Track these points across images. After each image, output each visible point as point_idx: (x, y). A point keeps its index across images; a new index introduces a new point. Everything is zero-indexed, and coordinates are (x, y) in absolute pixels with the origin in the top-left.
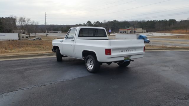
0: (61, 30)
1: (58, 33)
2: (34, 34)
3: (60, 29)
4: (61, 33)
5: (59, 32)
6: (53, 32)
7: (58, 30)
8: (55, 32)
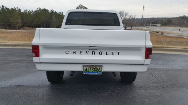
0: (160, 24)
1: (156, 26)
2: (131, 27)
3: (160, 22)
4: (160, 26)
5: (158, 25)
6: (152, 26)
7: (157, 24)
8: (153, 26)
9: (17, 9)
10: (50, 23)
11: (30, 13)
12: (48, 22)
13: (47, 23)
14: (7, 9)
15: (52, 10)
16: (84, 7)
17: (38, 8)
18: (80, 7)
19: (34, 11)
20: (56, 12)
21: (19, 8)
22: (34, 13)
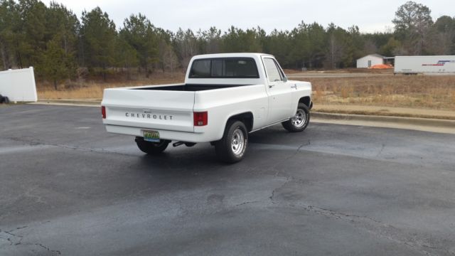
9: (257, 31)
10: (324, 55)
11: (282, 35)
12: (318, 54)
13: (317, 56)
14: (240, 31)
15: (332, 24)
16: (418, 6)
17: (301, 23)
18: (406, 8)
19: (290, 31)
20: (340, 29)
21: (261, 28)
22: (290, 35)
